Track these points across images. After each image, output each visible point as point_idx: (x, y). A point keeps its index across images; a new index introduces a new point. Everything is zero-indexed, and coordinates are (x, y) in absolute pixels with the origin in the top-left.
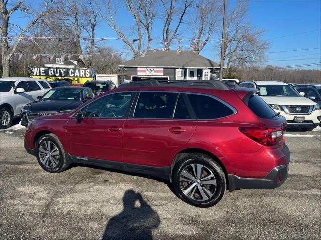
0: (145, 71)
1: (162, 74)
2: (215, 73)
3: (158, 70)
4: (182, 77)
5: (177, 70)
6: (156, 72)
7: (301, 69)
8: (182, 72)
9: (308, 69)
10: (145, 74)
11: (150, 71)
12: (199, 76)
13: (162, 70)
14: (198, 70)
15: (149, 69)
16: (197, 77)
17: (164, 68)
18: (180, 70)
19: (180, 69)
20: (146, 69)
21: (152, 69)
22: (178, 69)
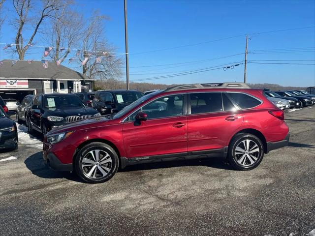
0: (5, 84)
1: (27, 86)
2: (85, 85)
3: (21, 81)
4: (51, 89)
5: (44, 82)
6: (18, 84)
7: (135, 82)
8: (50, 84)
9: (140, 82)
10: (4, 86)
11: (11, 83)
12: (70, 88)
13: (27, 81)
14: (68, 81)
15: (9, 81)
16: (68, 88)
17: (28, 80)
18: (49, 82)
19: (49, 80)
20: (5, 81)
21: (14, 81)
22: (46, 80)
